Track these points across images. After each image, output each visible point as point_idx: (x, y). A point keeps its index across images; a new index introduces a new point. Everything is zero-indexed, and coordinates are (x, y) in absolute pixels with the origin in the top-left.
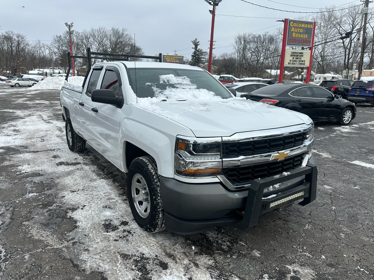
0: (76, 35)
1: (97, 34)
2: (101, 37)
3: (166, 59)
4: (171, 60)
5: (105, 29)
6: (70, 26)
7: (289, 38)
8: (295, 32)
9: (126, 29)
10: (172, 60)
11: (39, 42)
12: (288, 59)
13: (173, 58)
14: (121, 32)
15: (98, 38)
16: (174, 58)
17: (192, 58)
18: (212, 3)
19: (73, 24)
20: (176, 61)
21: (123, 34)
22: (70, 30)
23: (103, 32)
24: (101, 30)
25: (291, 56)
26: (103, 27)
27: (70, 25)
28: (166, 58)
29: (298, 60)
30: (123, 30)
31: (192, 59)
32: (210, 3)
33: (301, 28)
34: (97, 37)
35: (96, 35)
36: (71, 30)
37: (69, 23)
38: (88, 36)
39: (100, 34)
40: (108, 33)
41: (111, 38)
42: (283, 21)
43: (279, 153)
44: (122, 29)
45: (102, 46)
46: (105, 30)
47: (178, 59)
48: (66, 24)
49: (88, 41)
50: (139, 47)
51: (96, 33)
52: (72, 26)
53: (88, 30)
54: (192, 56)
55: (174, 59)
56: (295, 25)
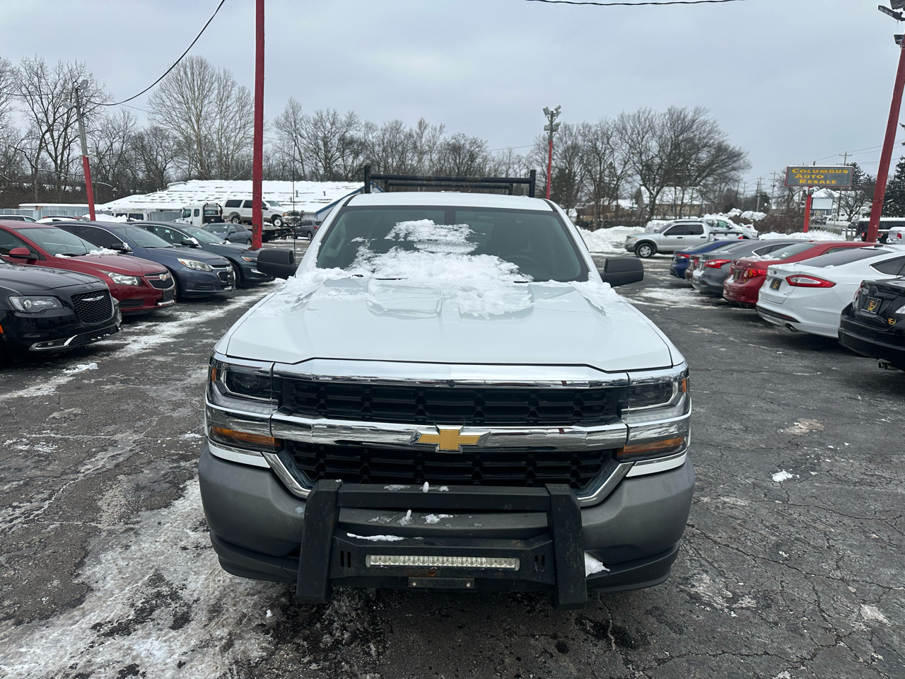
0: (583, 133)
1: (632, 125)
2: (638, 132)
3: (796, 177)
4: (811, 178)
5: (653, 113)
6: (552, 115)
9: (704, 109)
10: (816, 178)
11: (510, 153)
13: (819, 173)
14: (689, 117)
15: (632, 134)
16: (822, 174)
17: (898, 172)
19: (559, 110)
20: (828, 182)
21: (694, 121)
22: (551, 122)
23: (645, 121)
24: (641, 115)
26: (648, 109)
27: (555, 112)
28: (796, 175)
30: (697, 111)
31: (897, 174)
34: (629, 132)
35: (629, 127)
36: (554, 123)
37: (552, 109)
38: (610, 133)
39: (638, 126)
40: (658, 123)
41: (663, 133)
43: (438, 430)
44: (693, 109)
45: (638, 153)
46: (651, 114)
47: (835, 177)
48: (546, 111)
49: (608, 143)
50: (737, 149)
51: (629, 122)
52: (558, 113)
53: (612, 118)
54: (898, 166)
55: (822, 177)
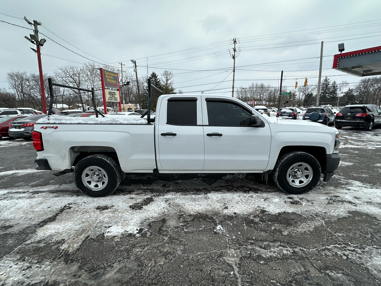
7: (106, 82)
8: (109, 78)
12: (107, 96)
18: (35, 43)
25: (109, 94)
29: (113, 97)
32: (33, 42)
33: (111, 76)
42: (99, 69)
56: (108, 73)
